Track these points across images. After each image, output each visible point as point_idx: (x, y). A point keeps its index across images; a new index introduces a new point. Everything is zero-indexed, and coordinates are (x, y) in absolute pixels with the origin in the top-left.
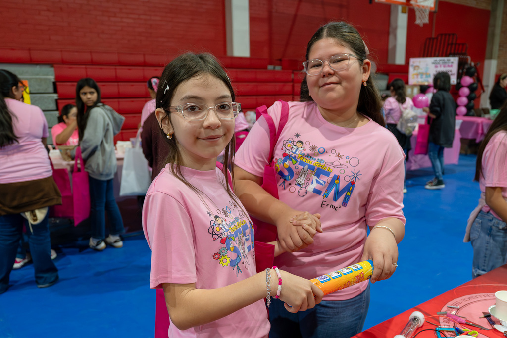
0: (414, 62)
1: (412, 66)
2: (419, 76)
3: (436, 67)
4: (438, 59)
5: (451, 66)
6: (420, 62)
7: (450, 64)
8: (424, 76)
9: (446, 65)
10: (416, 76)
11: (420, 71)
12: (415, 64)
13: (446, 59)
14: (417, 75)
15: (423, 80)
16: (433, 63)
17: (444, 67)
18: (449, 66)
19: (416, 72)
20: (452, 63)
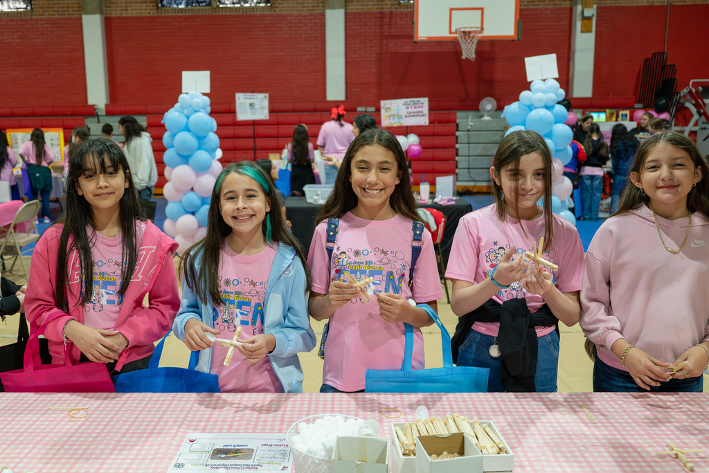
0: (385, 104)
1: (384, 107)
2: (391, 118)
3: (407, 108)
4: (408, 100)
5: (422, 107)
6: (391, 104)
7: (420, 105)
8: (396, 118)
9: (417, 106)
10: (388, 118)
11: (392, 112)
12: (386, 106)
13: (416, 99)
14: (390, 116)
15: (395, 121)
16: (404, 105)
17: (415, 107)
18: (419, 107)
19: (387, 114)
20: (422, 103)
